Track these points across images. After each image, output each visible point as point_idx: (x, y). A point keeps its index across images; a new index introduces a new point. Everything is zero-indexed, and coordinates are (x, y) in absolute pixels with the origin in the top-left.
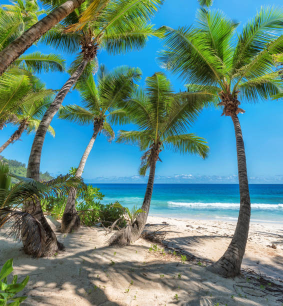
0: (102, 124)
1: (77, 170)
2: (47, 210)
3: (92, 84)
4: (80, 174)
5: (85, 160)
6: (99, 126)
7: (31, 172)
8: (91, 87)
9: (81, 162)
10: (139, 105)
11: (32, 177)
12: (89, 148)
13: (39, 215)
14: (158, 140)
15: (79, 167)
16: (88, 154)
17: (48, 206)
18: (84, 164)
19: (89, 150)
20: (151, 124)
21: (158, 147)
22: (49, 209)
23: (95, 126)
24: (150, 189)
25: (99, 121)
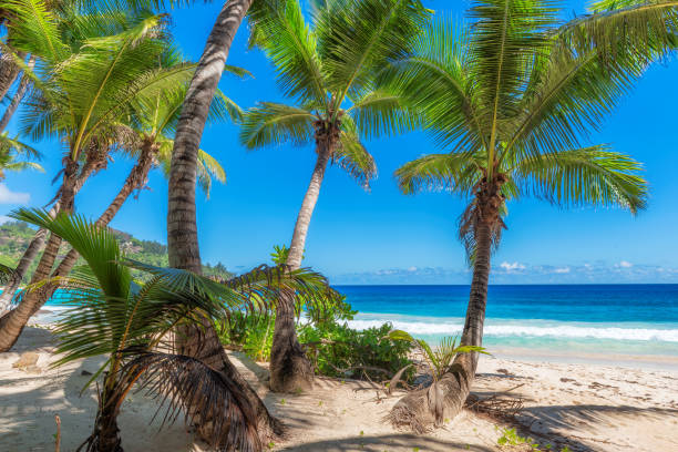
0: (337, 136)
1: (288, 252)
2: (231, 339)
3: (297, 24)
4: (297, 263)
5: (304, 228)
6: (330, 139)
7: (179, 255)
8: (297, 32)
9: (295, 234)
10: (436, 75)
11: (183, 268)
12: (310, 197)
13: (216, 357)
14: (496, 168)
15: (293, 244)
16: (311, 213)
17: (233, 332)
18: (303, 238)
19: (311, 201)
20: (474, 125)
21: (496, 188)
22: (237, 337)
23: (317, 142)
24: (481, 297)
25: (326, 125)
